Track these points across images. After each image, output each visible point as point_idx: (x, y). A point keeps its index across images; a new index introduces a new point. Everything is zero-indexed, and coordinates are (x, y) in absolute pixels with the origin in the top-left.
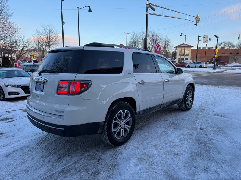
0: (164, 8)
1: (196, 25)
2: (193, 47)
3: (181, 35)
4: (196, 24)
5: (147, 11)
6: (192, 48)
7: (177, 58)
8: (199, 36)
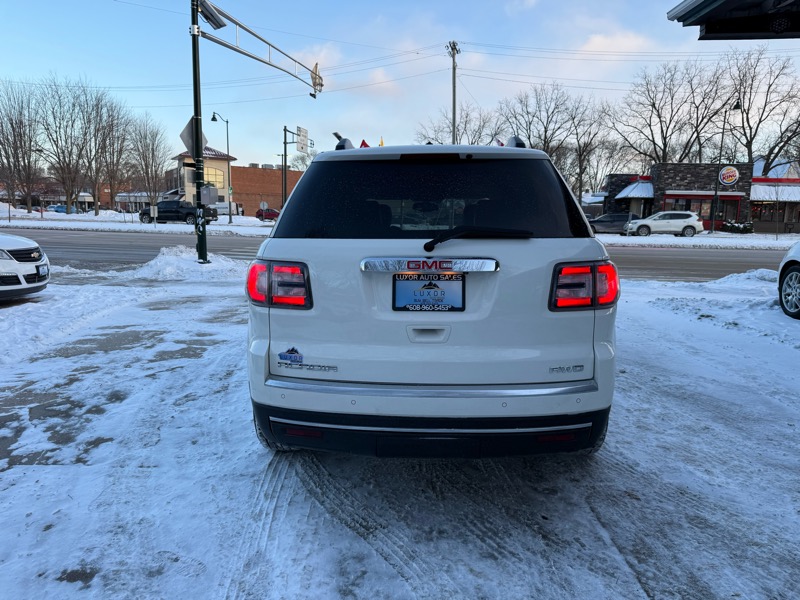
0: (240, 26)
1: (313, 96)
2: (235, 159)
3: (214, 119)
4: (313, 93)
5: (195, 21)
6: (232, 164)
7: (186, 193)
8: (285, 130)
